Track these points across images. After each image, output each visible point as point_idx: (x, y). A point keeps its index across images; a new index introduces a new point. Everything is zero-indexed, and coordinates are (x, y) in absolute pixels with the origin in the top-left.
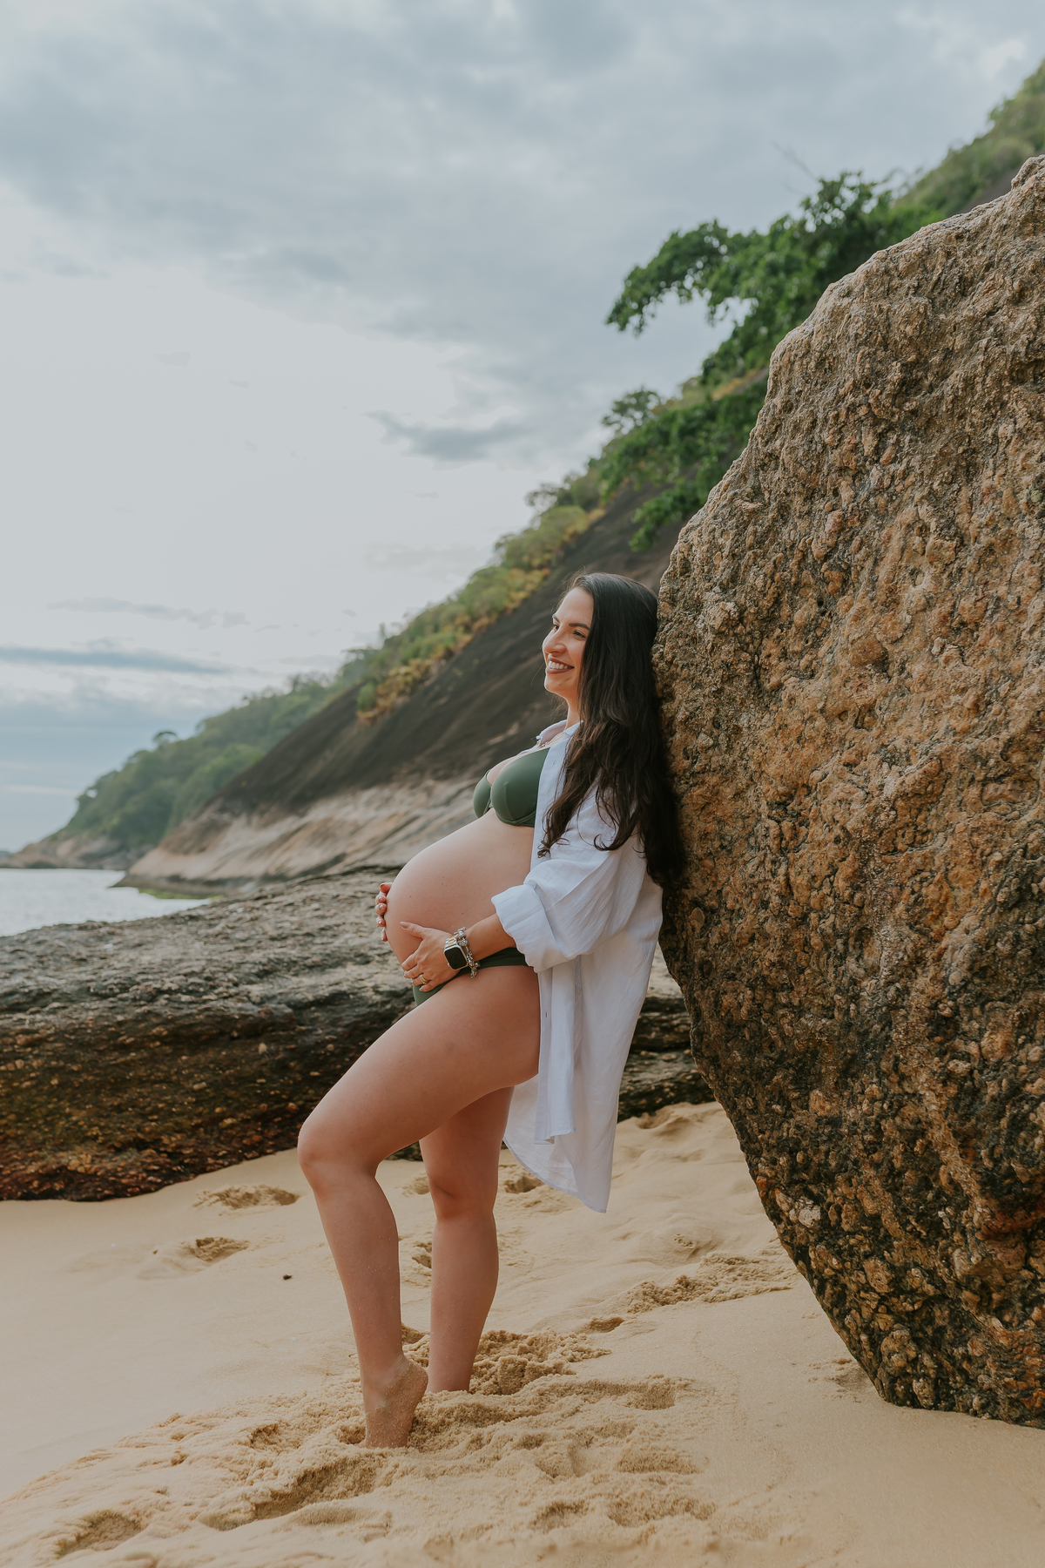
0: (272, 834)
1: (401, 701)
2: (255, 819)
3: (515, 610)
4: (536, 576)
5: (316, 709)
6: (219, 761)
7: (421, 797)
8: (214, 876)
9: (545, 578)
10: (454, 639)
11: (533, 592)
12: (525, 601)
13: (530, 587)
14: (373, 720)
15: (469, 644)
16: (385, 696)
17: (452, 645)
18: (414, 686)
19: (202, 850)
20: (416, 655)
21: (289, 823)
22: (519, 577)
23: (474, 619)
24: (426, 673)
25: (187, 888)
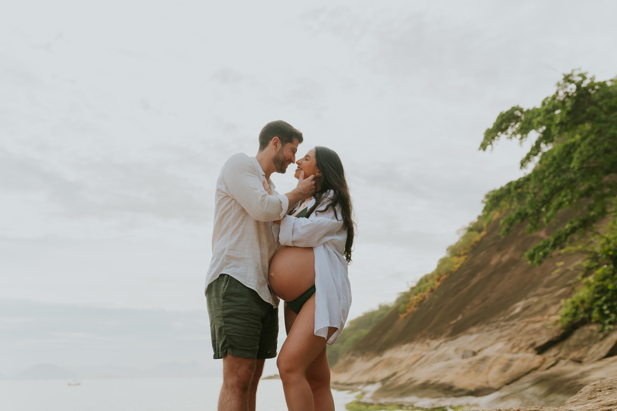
0: (370, 364)
1: (416, 309)
2: (365, 358)
3: (456, 272)
4: (463, 259)
5: (386, 315)
6: (355, 336)
7: (425, 347)
8: (349, 382)
9: (466, 259)
10: (434, 285)
11: (462, 265)
12: (459, 268)
13: (461, 263)
14: (406, 317)
15: (439, 287)
16: (409, 308)
17: (433, 287)
18: (420, 303)
19: (346, 371)
20: (420, 291)
21: (377, 359)
22: (456, 259)
23: (441, 276)
24: (424, 298)
25: (340, 386)
